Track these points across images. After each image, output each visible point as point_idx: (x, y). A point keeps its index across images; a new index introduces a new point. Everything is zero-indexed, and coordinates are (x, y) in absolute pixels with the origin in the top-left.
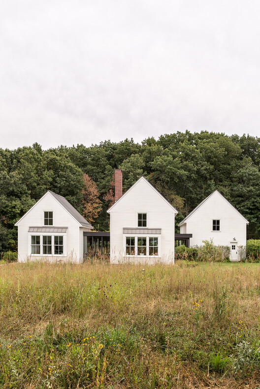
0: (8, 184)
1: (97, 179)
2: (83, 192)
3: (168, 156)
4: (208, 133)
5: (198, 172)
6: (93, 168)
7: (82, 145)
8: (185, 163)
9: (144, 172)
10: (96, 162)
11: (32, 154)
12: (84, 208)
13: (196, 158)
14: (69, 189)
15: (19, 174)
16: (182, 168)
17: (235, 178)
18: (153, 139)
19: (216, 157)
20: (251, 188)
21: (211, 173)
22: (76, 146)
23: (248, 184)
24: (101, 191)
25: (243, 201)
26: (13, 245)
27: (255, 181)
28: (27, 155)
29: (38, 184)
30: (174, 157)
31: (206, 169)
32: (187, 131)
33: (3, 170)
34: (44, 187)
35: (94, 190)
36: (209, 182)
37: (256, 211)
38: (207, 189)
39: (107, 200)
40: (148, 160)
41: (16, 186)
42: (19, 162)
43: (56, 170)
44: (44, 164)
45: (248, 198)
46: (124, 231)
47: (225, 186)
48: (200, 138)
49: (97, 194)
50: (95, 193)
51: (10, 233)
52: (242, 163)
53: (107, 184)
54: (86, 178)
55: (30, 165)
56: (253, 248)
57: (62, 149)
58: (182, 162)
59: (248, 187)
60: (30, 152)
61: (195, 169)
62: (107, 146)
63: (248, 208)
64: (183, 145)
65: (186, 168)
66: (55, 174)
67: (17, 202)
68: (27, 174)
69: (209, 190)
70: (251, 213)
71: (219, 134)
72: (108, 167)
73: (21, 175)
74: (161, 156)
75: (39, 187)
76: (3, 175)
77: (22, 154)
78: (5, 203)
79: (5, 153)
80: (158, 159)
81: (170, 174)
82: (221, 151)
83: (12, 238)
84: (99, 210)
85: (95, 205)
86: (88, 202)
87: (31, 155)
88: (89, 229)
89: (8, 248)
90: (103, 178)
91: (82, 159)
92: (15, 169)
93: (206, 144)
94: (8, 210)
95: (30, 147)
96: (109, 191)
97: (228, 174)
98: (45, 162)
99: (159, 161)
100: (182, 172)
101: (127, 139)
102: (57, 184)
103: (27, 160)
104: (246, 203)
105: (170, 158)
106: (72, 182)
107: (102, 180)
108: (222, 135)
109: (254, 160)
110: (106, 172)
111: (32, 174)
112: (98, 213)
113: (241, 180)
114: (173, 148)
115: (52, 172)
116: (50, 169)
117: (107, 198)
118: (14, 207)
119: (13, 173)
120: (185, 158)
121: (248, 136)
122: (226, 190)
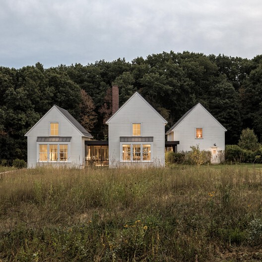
0: (15, 99)
1: (93, 94)
2: (81, 105)
3: (155, 74)
4: (189, 53)
5: (181, 87)
6: (89, 84)
7: (80, 64)
8: (170, 79)
9: (134, 87)
10: (92, 79)
11: (36, 73)
12: (82, 120)
13: (180, 75)
14: (69, 103)
15: (24, 90)
16: (167, 83)
17: (213, 92)
18: (141, 58)
19: (196, 74)
20: (227, 100)
21: (192, 88)
22: (74, 65)
23: (224, 97)
24: (97, 105)
25: (220, 112)
26: (19, 153)
27: (230, 94)
28: (31, 73)
29: (41, 99)
30: (161, 74)
31: (188, 85)
32: (171, 51)
33: (10, 87)
34: (46, 101)
35: (90, 104)
36: (191, 96)
37: (231, 121)
38: (188, 102)
39: (102, 112)
40: (138, 76)
41: (22, 101)
42: (24, 79)
43: (57, 87)
44: (46, 81)
45: (224, 109)
46: (120, 140)
47: (205, 99)
48: (182, 58)
49: (93, 108)
50: (91, 106)
51: (17, 143)
52: (219, 79)
53: (102, 98)
54: (83, 93)
55: (34, 83)
56: (231, 152)
57: (62, 68)
58: (167, 79)
59: (224, 100)
60: (34, 71)
61: (179, 84)
62: (102, 65)
63: (224, 118)
64: (168, 63)
65: (171, 84)
66: (56, 90)
67: (23, 116)
68: (31, 91)
69: (191, 102)
70: (227, 122)
71: (198, 54)
72: (102, 83)
73: (26, 92)
74: (149, 74)
75: (42, 101)
76: (11, 92)
77: (26, 73)
78: (12, 116)
79: (11, 72)
80: (147, 76)
81: (157, 89)
82: (201, 69)
83: (18, 147)
84: (94, 122)
85: (91, 117)
86: (85, 115)
87: (34, 74)
88: (89, 138)
89: (15, 156)
90: (98, 93)
91: (79, 77)
92: (20, 86)
93: (187, 63)
94: (15, 122)
95: (33, 66)
96: (103, 104)
97: (206, 88)
98: (47, 79)
99: (147, 77)
100: (168, 87)
101: (120, 59)
102: (57, 99)
103: (31, 78)
104: (222, 114)
105: (157, 75)
106: (71, 97)
107: (98, 95)
108: (201, 55)
109: (228, 76)
110: (101, 88)
111: (36, 90)
112: (94, 123)
113: (218, 94)
114: (160, 66)
115: (53, 88)
116: (52, 85)
117: (101, 111)
118: (20, 120)
119: (20, 90)
120: (170, 75)
121: (223, 56)
122: (205, 103)
